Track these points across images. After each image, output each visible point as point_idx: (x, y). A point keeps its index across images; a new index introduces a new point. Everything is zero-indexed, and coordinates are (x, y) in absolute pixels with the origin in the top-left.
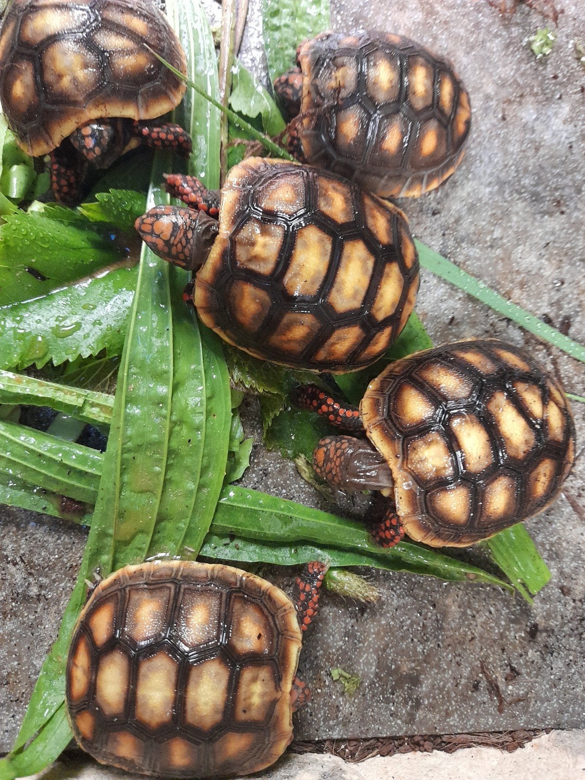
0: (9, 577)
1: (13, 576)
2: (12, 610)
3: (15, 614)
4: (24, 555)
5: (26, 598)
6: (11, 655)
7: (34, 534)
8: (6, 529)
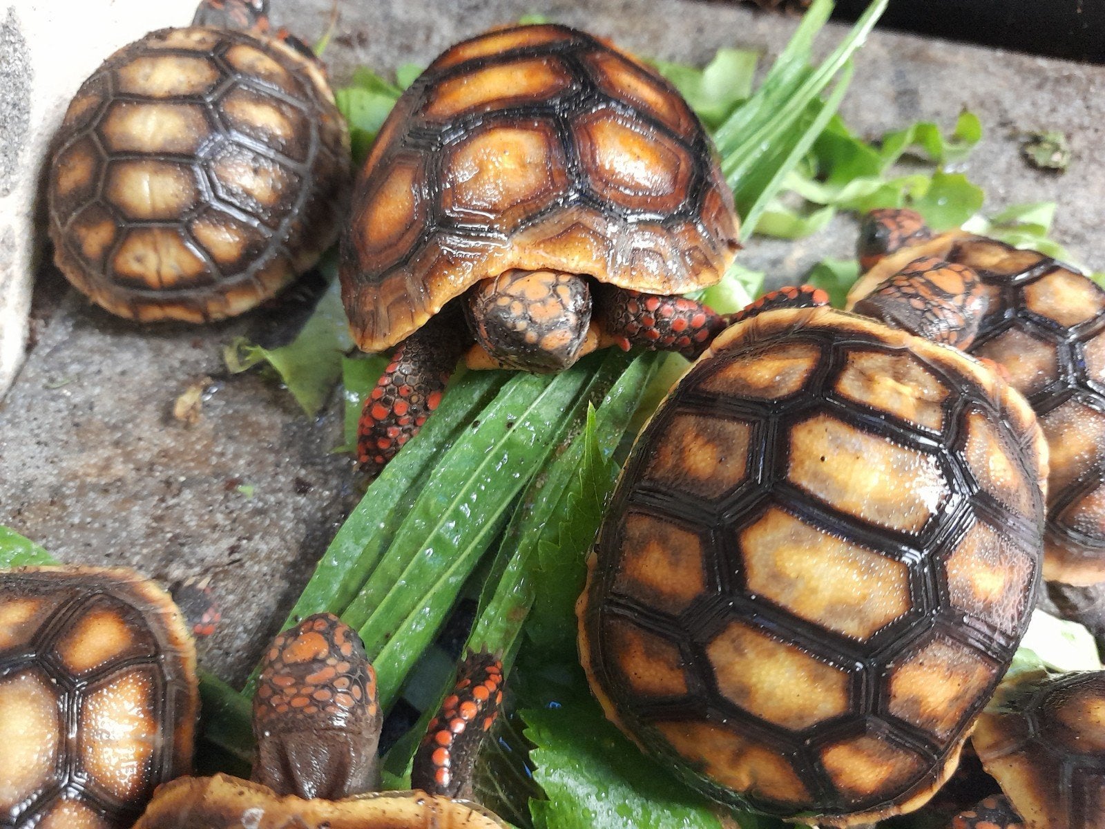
0: (216, 535)
1: (215, 542)
2: (163, 532)
3: (152, 533)
4: (242, 566)
5: (170, 556)
6: (91, 516)
7: (269, 588)
8: (294, 546)
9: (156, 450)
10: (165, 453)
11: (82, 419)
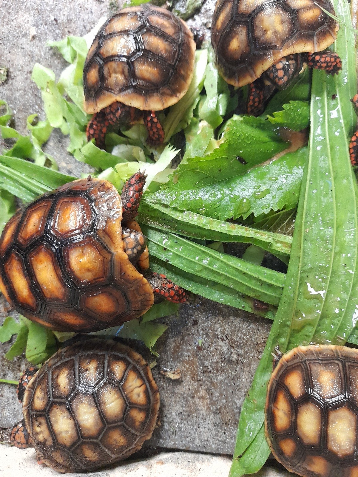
0: (219, 348)
1: (221, 347)
2: (221, 368)
3: (223, 371)
4: (228, 334)
5: (230, 362)
6: (222, 396)
7: (233, 322)
8: (217, 319)
9: (192, 382)
10: (193, 378)
11: (186, 415)
